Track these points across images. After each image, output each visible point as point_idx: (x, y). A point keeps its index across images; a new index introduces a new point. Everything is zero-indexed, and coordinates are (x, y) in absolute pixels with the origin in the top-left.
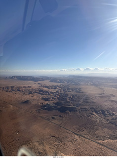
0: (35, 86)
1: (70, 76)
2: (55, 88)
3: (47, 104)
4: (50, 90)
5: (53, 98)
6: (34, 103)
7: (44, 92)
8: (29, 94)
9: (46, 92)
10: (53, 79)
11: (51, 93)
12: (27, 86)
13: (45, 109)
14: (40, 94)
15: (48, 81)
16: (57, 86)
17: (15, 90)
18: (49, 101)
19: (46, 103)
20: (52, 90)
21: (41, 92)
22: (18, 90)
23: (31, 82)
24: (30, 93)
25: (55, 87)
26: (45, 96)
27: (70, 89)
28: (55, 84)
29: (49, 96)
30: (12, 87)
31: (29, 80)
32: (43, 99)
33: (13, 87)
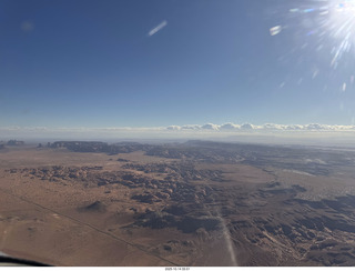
0: (111, 165)
1: (190, 142)
2: (162, 171)
3: (147, 210)
4: (150, 175)
5: (158, 195)
6: (115, 207)
7: (134, 181)
8: (99, 185)
9: (142, 180)
10: (153, 149)
11: (154, 182)
12: (93, 165)
14: (127, 185)
15: (141, 153)
16: (166, 165)
17: (63, 177)
18: (150, 202)
19: (143, 207)
20: (152, 176)
21: (128, 180)
22: (71, 176)
23: (100, 155)
24: (102, 183)
25: (161, 168)
26: (140, 191)
27: (196, 172)
28: (160, 160)
29: (149, 191)
30: (56, 168)
31: (94, 151)
32: (134, 197)
33: (59, 168)
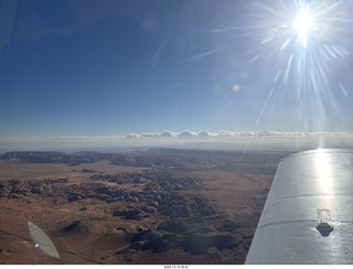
0: (76, 177)
2: (137, 181)
3: (139, 229)
4: (125, 186)
5: (145, 209)
6: (98, 228)
7: (110, 194)
8: (70, 200)
9: (120, 193)
10: (118, 158)
11: (133, 194)
12: (55, 177)
13: (144, 248)
14: (104, 199)
15: (104, 163)
16: (140, 175)
17: (24, 193)
18: (138, 219)
19: (133, 226)
20: (128, 187)
21: (102, 194)
22: (34, 191)
23: (60, 165)
24: (73, 198)
25: (136, 179)
26: (121, 205)
28: (130, 170)
29: (132, 204)
30: (14, 183)
31: (54, 162)
32: (116, 213)
33: (17, 182)
